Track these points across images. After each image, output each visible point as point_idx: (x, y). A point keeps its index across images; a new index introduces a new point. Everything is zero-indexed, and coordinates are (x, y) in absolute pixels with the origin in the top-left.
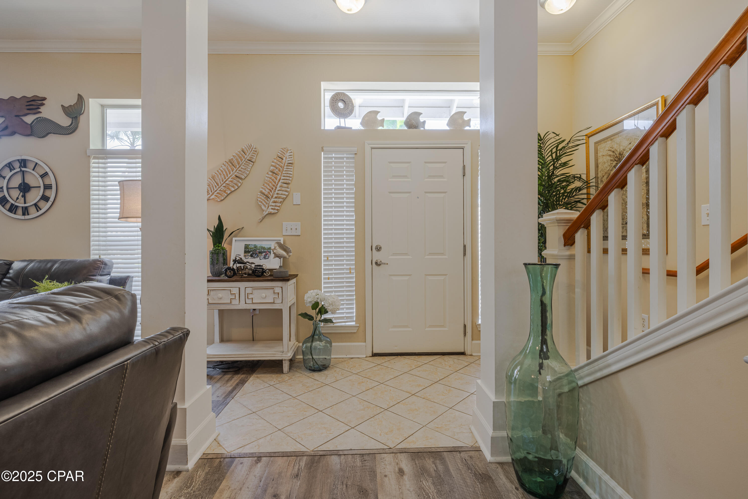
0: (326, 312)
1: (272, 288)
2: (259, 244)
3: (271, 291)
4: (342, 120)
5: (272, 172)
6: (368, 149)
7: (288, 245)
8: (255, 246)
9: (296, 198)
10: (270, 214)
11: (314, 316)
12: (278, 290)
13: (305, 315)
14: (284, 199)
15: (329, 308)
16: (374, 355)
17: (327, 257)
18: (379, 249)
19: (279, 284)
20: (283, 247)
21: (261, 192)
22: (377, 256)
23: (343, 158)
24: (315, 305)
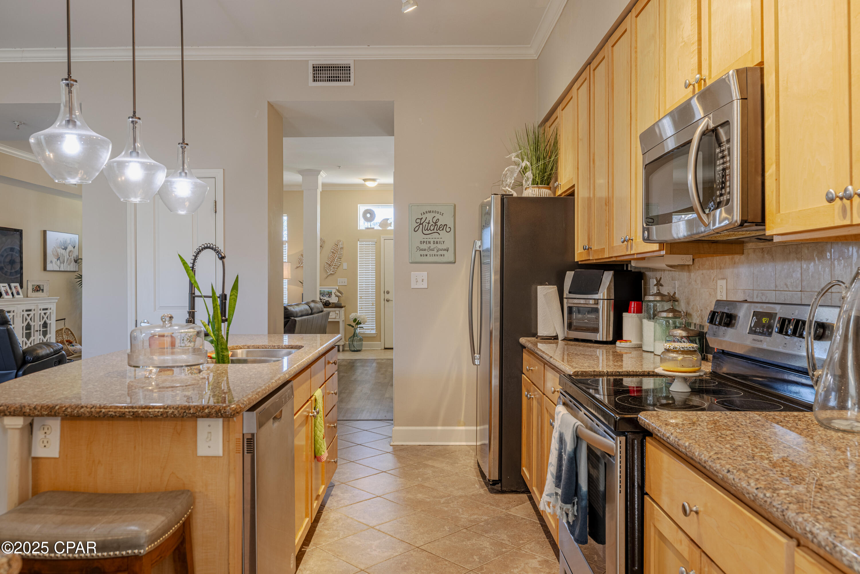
0: (360, 323)
1: (335, 311)
2: (326, 290)
3: (334, 313)
4: (369, 223)
5: (332, 252)
6: (382, 239)
7: (341, 290)
8: (324, 291)
9: (345, 266)
10: (331, 274)
11: (354, 325)
12: (337, 312)
13: (350, 325)
14: (338, 266)
15: (362, 321)
16: (385, 349)
17: (361, 297)
18: (388, 293)
19: (338, 309)
20: (339, 291)
21: (327, 263)
22: (387, 296)
23: (369, 244)
24: (355, 320)
